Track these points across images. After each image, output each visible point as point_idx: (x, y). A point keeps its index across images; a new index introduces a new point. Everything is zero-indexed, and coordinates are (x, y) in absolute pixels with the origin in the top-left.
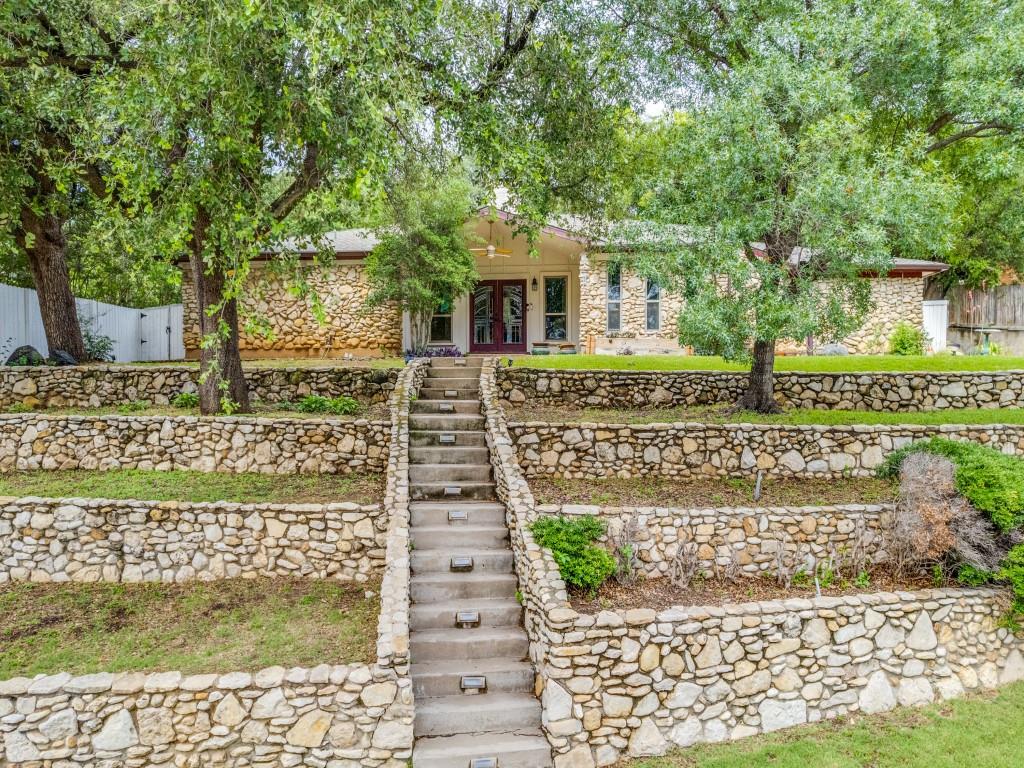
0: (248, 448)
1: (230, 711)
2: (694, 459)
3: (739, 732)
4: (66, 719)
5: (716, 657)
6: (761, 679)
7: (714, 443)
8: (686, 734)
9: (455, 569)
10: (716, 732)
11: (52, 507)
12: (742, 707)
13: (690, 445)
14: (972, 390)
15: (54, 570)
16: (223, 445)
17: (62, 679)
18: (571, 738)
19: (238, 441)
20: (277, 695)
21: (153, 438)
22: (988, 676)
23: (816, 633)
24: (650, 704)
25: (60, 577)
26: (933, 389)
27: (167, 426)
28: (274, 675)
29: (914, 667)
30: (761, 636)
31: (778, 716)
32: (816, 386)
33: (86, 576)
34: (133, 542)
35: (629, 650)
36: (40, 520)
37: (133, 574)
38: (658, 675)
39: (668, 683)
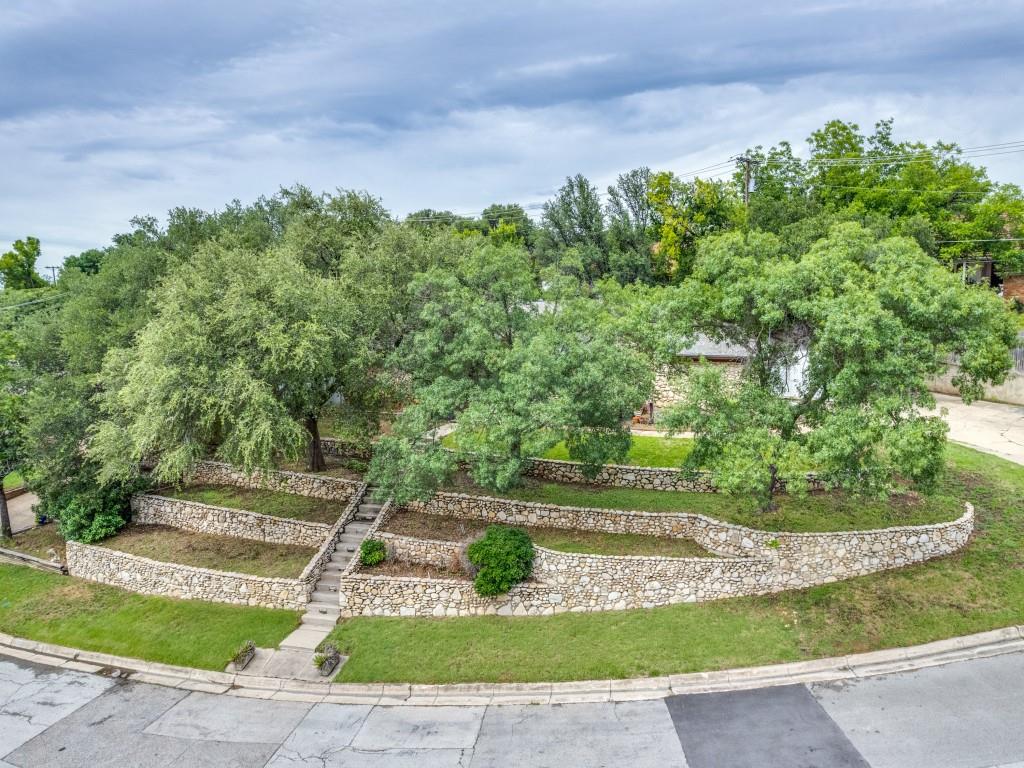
0: (319, 488)
1: (266, 588)
2: (465, 510)
3: (394, 614)
4: (233, 583)
5: (387, 592)
6: (400, 600)
7: (472, 505)
8: (378, 612)
9: (349, 551)
10: (387, 613)
11: (247, 515)
12: (395, 607)
13: (464, 505)
14: (639, 478)
15: (247, 535)
16: (310, 486)
17: (234, 574)
18: (345, 607)
19: (315, 485)
20: (276, 585)
21: (289, 481)
22: (480, 611)
23: (419, 589)
24: (368, 602)
25: (250, 538)
26: (620, 475)
27: (293, 477)
28: (277, 579)
29: (452, 605)
30: (400, 587)
31: (405, 612)
32: (563, 469)
33: (256, 538)
34: (267, 529)
35: (362, 586)
36: (244, 519)
37: (268, 539)
38: (370, 594)
39: (372, 597)
